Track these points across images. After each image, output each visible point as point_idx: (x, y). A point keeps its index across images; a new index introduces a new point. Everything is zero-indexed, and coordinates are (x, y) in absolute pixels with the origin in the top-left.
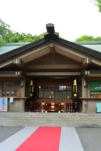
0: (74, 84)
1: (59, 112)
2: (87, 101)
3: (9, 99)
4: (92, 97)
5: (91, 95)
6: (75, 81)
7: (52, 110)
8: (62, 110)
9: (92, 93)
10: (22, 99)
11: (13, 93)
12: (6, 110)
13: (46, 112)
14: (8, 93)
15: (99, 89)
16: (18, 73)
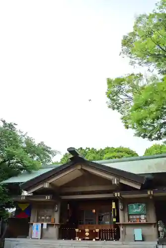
0: (113, 207)
1: (94, 240)
2: (124, 228)
3: (42, 225)
4: (130, 222)
5: (129, 219)
6: (114, 204)
7: (86, 238)
8: (97, 238)
9: (131, 217)
10: (56, 224)
11: (48, 218)
12: (39, 237)
13: (80, 239)
14: (43, 218)
15: (138, 212)
16: (48, 198)
